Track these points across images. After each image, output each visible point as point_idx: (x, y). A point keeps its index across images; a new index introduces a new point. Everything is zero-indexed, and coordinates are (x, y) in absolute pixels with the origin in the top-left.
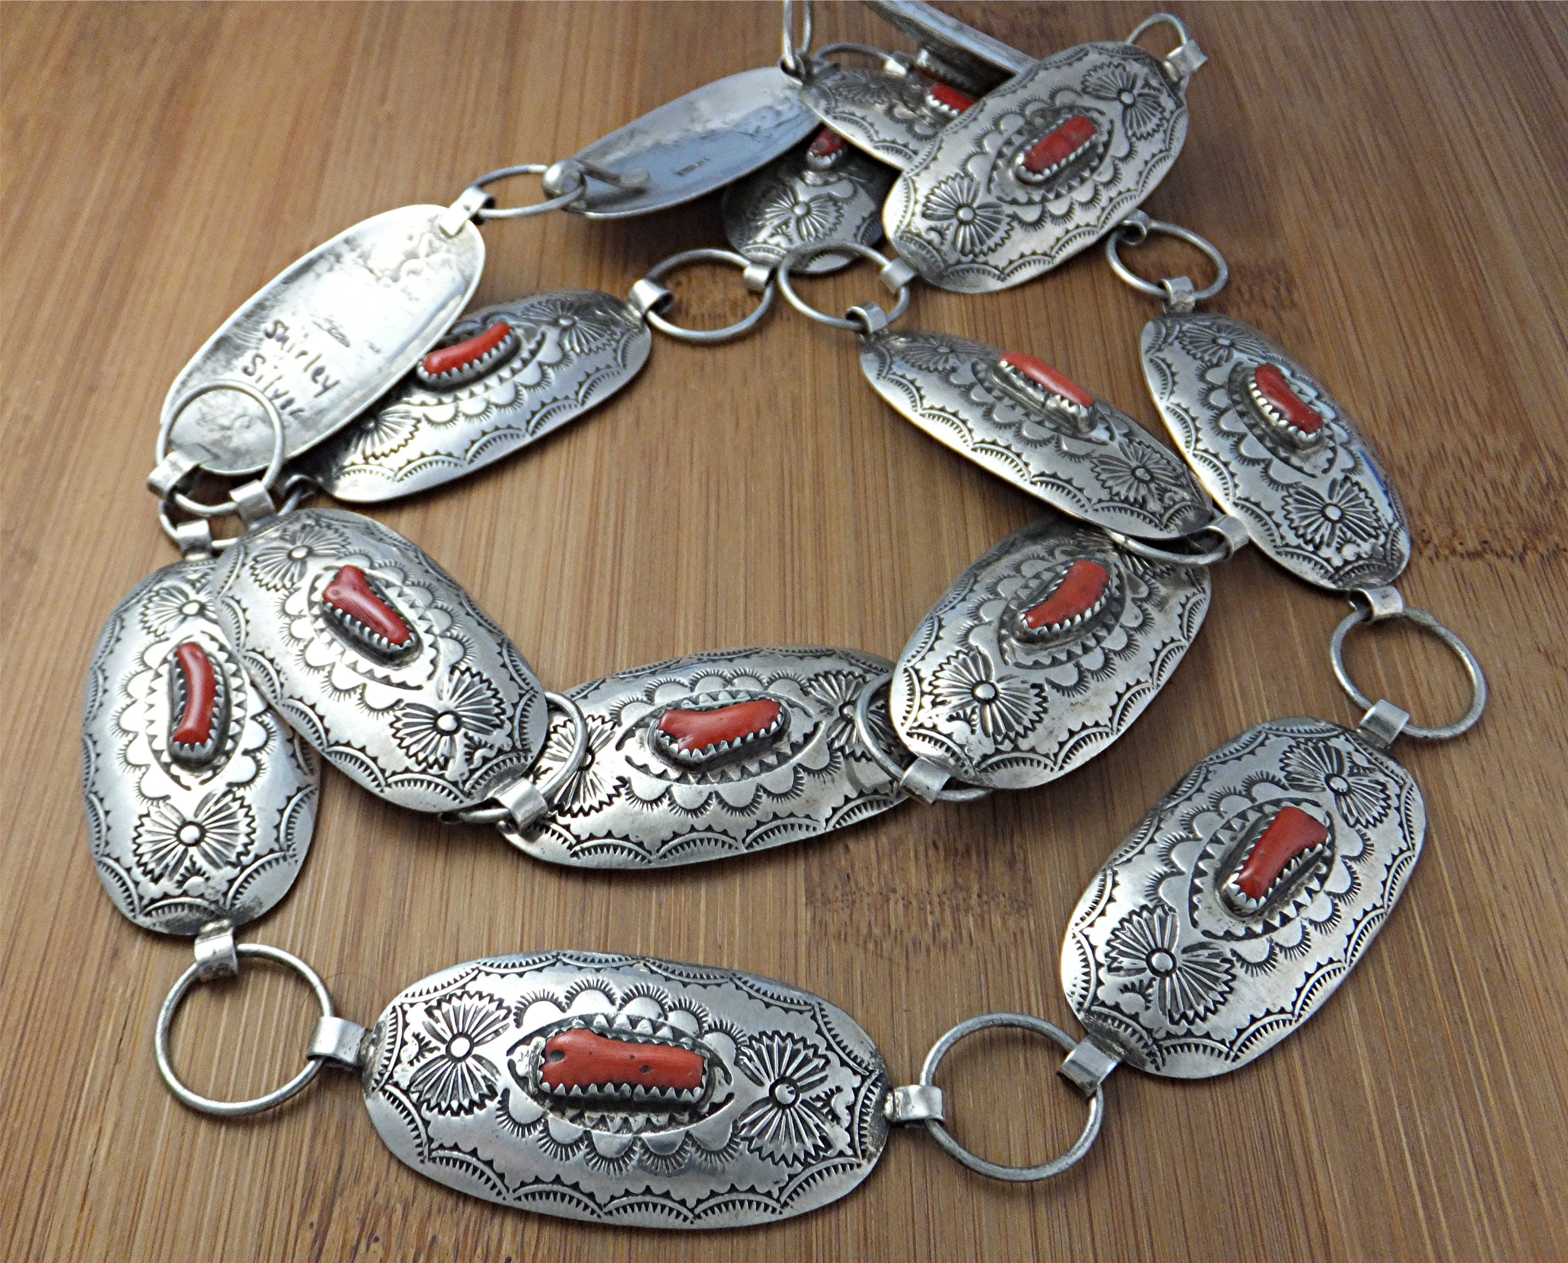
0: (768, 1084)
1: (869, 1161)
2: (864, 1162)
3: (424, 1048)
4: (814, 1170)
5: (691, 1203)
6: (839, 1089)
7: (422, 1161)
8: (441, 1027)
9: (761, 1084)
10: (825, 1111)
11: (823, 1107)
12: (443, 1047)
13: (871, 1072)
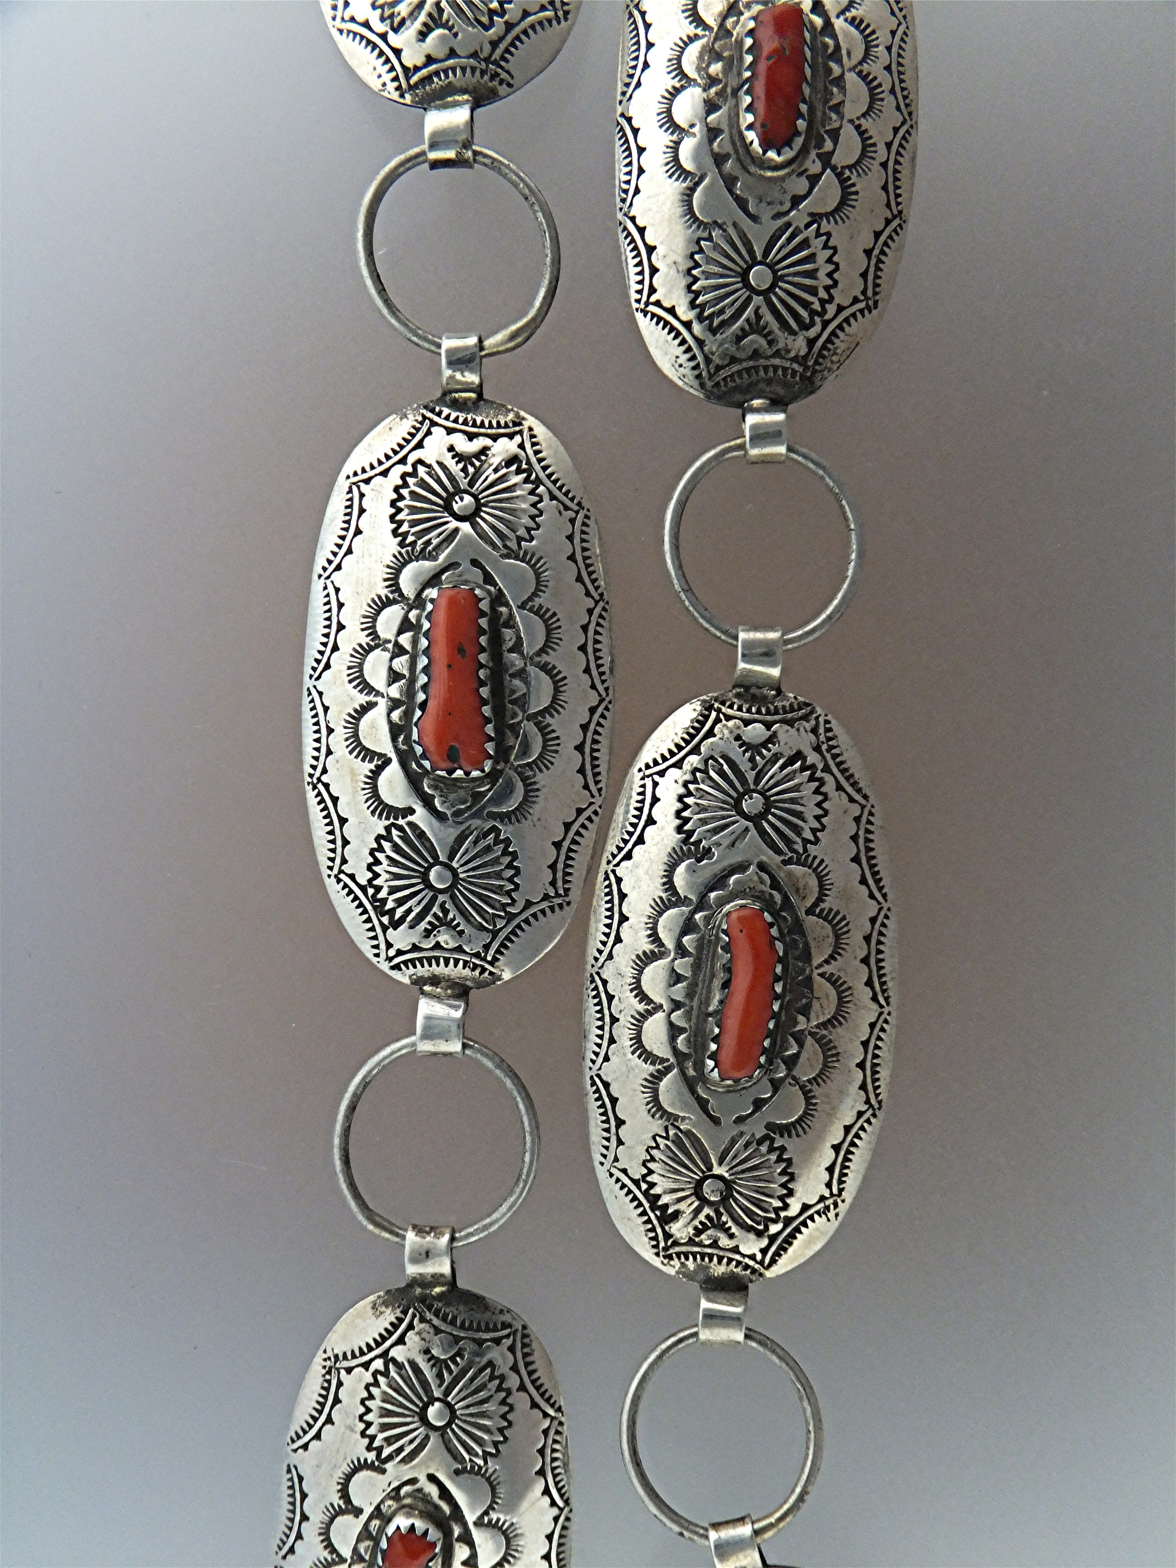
0: (454, 524)
1: (524, 419)
2: (526, 424)
3: (443, 922)
4: (542, 475)
5: (590, 603)
6: (451, 449)
7: (568, 903)
8: (415, 906)
9: (456, 530)
10: (477, 464)
11: (473, 465)
12: (441, 898)
13: (424, 417)
